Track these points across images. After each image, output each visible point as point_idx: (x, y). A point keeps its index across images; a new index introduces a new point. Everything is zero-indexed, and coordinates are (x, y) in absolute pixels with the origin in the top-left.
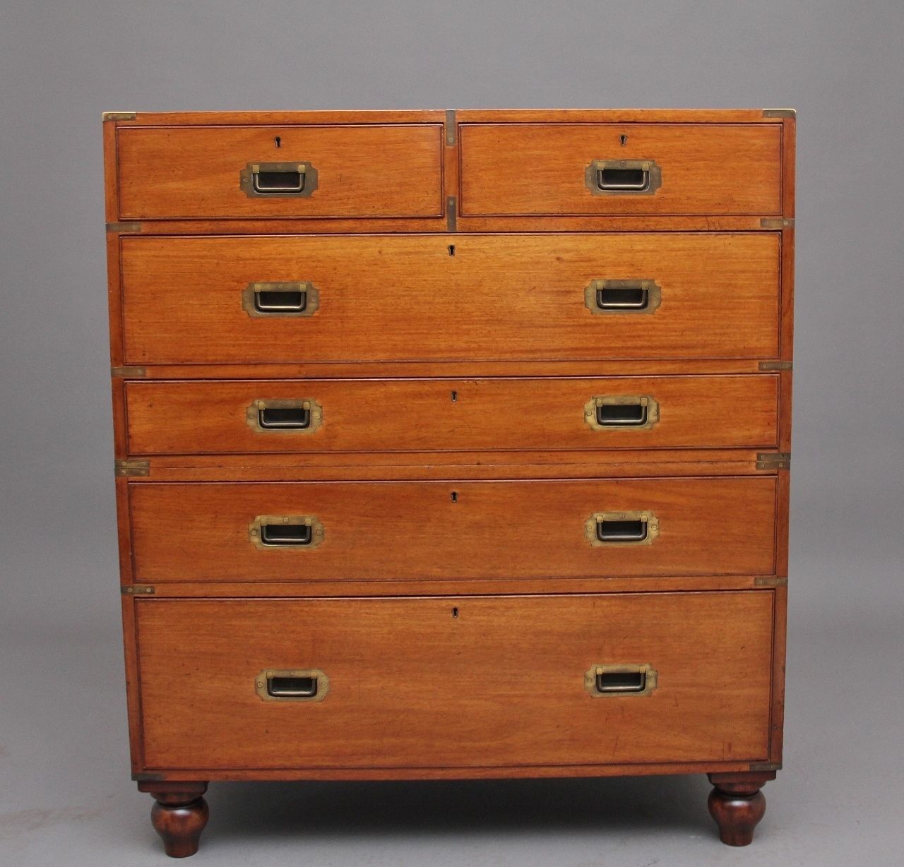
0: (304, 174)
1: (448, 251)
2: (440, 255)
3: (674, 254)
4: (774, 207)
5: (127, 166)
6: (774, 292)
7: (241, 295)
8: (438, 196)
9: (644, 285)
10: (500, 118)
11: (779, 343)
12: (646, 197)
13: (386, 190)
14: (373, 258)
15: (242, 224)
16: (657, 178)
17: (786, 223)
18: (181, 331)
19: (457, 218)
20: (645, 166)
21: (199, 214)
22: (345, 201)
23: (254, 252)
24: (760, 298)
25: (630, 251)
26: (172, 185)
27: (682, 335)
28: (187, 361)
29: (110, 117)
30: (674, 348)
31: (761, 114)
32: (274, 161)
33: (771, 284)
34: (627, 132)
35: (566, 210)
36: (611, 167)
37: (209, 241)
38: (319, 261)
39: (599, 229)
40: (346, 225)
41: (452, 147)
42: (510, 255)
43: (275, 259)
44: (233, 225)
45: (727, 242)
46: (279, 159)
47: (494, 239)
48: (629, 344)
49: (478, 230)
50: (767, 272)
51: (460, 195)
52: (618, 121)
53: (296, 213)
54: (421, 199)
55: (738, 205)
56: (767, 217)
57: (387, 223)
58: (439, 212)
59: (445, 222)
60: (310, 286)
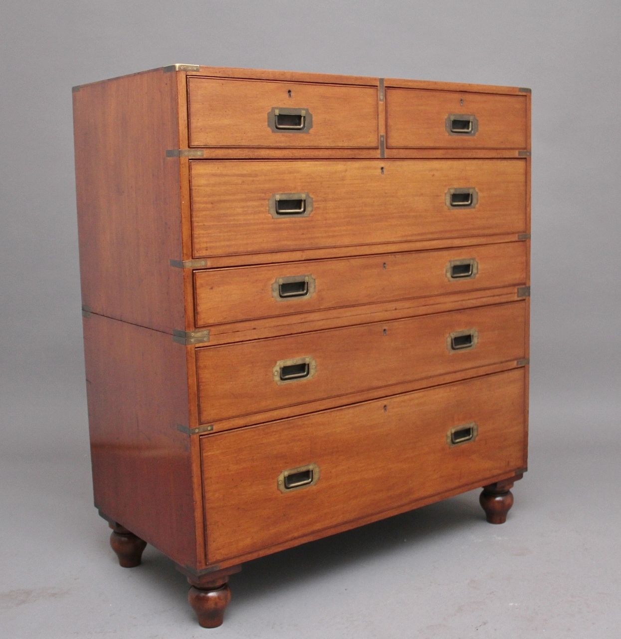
1: (380, 171)
2: (377, 173)
3: (483, 172)
4: (523, 143)
5: (194, 106)
6: (524, 194)
7: (267, 203)
8: (375, 135)
9: (471, 191)
11: (526, 222)
12: (472, 137)
13: (350, 129)
15: (268, 151)
16: (476, 126)
17: (528, 154)
19: (385, 149)
20: (472, 118)
21: (242, 144)
24: (518, 197)
25: (465, 171)
26: (225, 122)
27: (487, 220)
28: (234, 253)
29: (182, 68)
30: (484, 229)
32: (287, 107)
33: (523, 189)
34: (463, 98)
36: (457, 119)
38: (313, 178)
39: (451, 157)
40: (327, 153)
41: (382, 103)
44: (262, 152)
46: (289, 105)
47: (403, 163)
48: (465, 227)
51: (387, 134)
52: (459, 90)
53: (300, 144)
54: (368, 136)
55: (510, 142)
56: (521, 151)
57: (350, 152)
58: (377, 145)
59: (379, 151)
60: (308, 195)
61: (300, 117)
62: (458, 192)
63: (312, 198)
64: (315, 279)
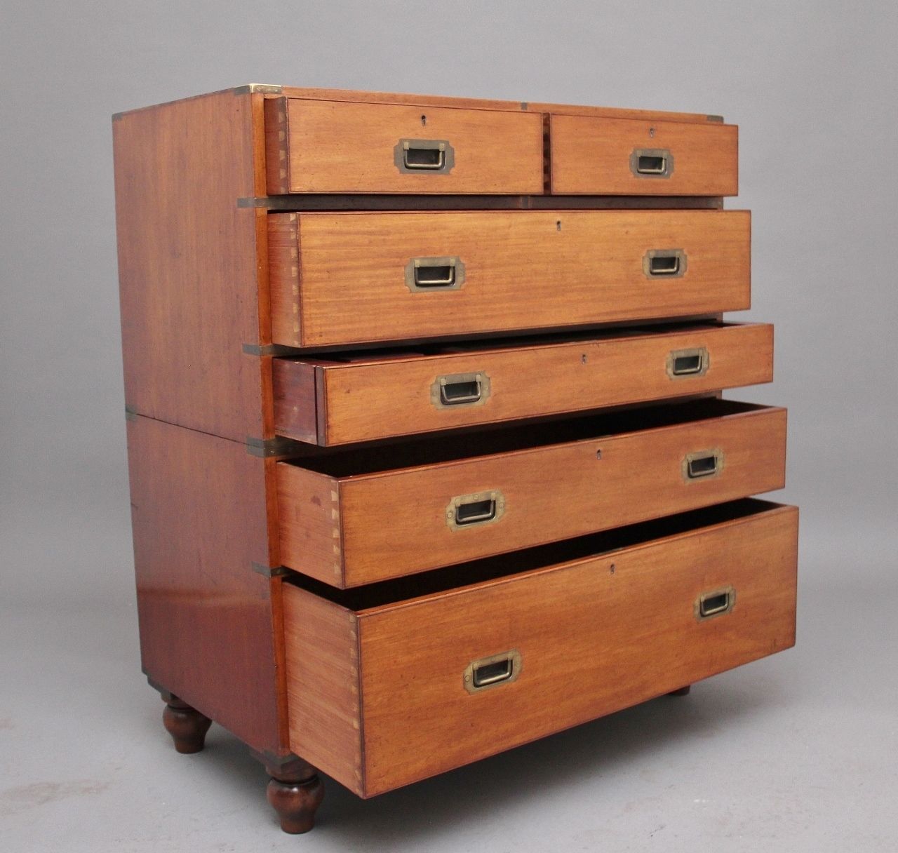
1: (556, 226)
2: (551, 230)
5: (297, 137)
7: (403, 271)
9: (676, 254)
12: (665, 181)
13: (504, 169)
16: (671, 165)
20: (664, 154)
21: (359, 189)
22: (474, 179)
25: (669, 227)
26: (337, 158)
30: (695, 305)
32: (421, 138)
34: (654, 127)
36: (644, 154)
38: (465, 236)
46: (424, 136)
48: (669, 303)
53: (438, 189)
54: (528, 178)
58: (543, 192)
60: (458, 260)
61: (437, 152)
62: (660, 255)
63: (464, 265)
64: (489, 378)
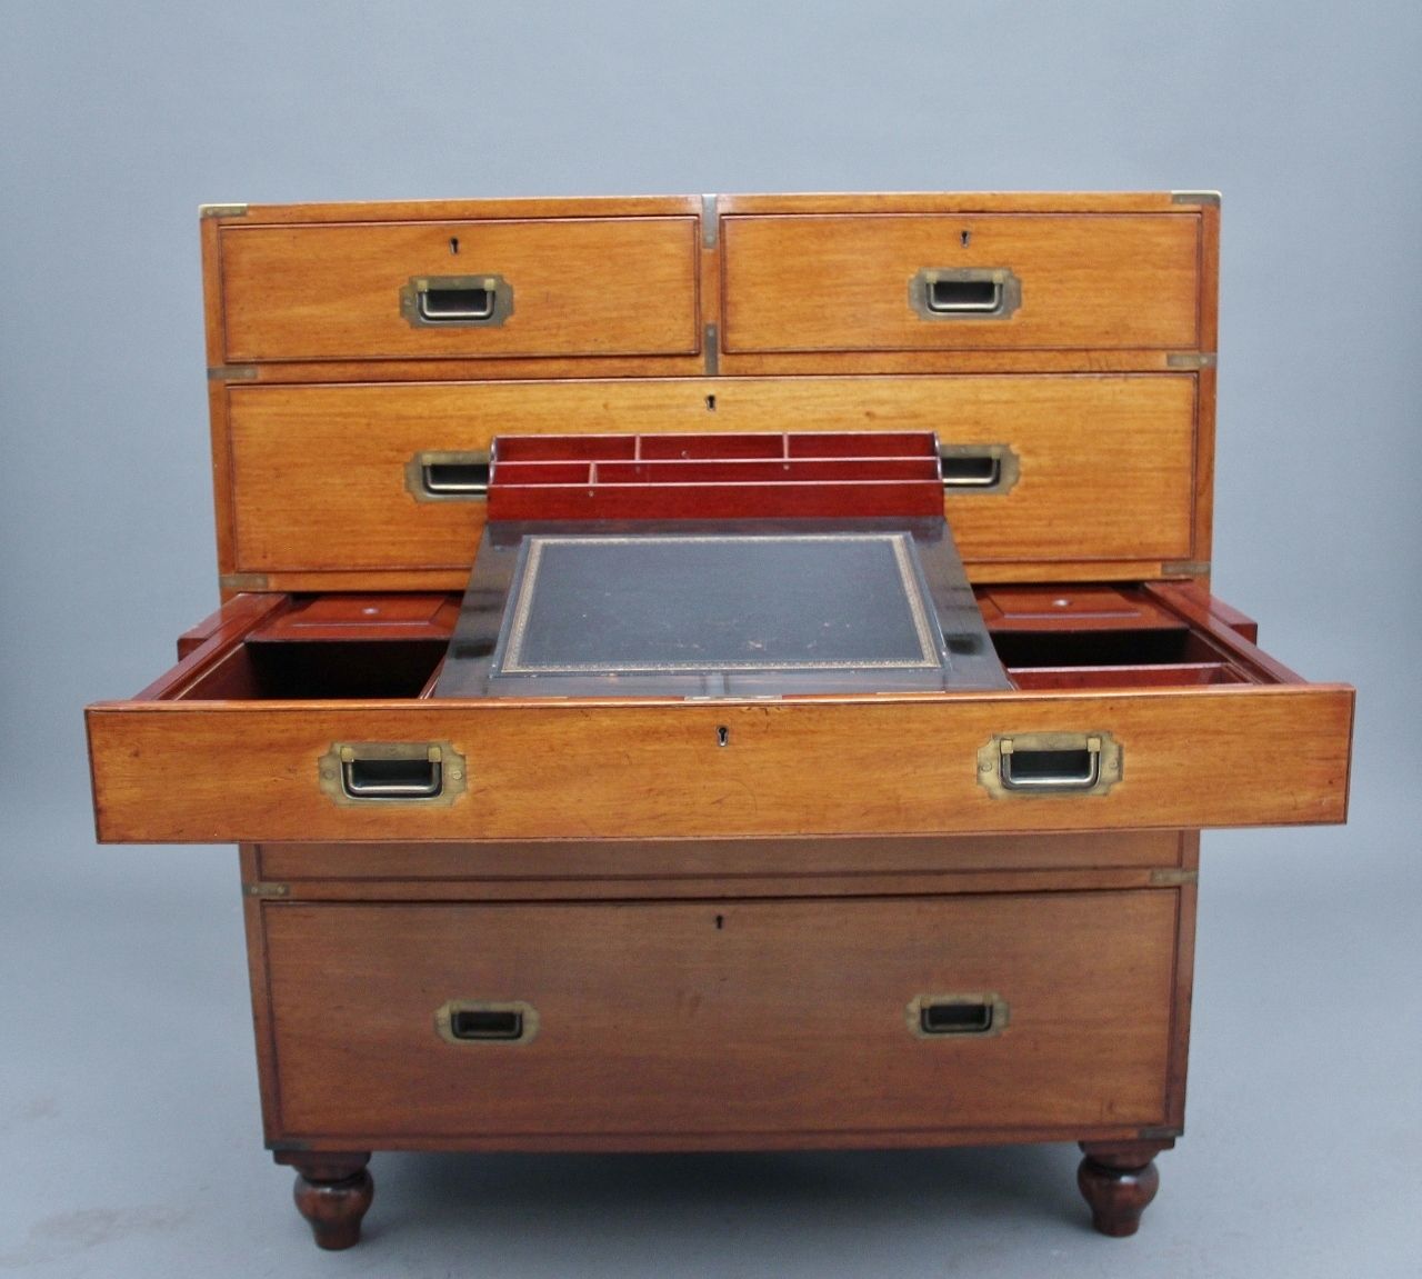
0: (494, 293)
1: (705, 404)
2: (693, 410)
3: (1039, 406)
4: (1186, 336)
5: (237, 284)
6: (1186, 461)
7: (402, 469)
8: (690, 324)
9: (994, 453)
10: (782, 208)
11: (1193, 536)
12: (999, 322)
13: (615, 314)
14: (593, 415)
15: (404, 367)
16: (1014, 294)
17: (1204, 361)
18: (316, 522)
19: (720, 355)
20: (997, 276)
21: (341, 353)
22: (554, 331)
23: (421, 408)
24: (1165, 470)
25: (976, 402)
26: (302, 311)
27: (1050, 525)
28: (326, 565)
29: (210, 213)
30: (1038, 544)
31: (1170, 200)
32: (450, 274)
33: (1180, 448)
34: (971, 227)
35: (881, 343)
36: (946, 278)
37: (354, 390)
38: (516, 420)
39: (929, 370)
40: (556, 367)
41: (711, 251)
42: (798, 409)
43: (451, 417)
44: (391, 368)
45: (1117, 388)
46: (456, 270)
47: (774, 386)
48: (973, 538)
49: (750, 372)
50: (1176, 432)
51: (724, 322)
52: (957, 209)
53: (483, 349)
54: (666, 328)
55: (1134, 334)
56: (1177, 352)
57: (617, 363)
58: (692, 347)
59: (702, 360)
61: (482, 292)
